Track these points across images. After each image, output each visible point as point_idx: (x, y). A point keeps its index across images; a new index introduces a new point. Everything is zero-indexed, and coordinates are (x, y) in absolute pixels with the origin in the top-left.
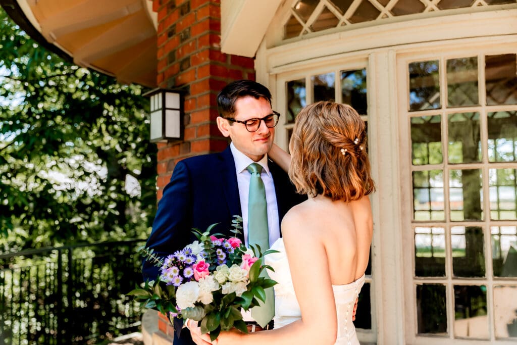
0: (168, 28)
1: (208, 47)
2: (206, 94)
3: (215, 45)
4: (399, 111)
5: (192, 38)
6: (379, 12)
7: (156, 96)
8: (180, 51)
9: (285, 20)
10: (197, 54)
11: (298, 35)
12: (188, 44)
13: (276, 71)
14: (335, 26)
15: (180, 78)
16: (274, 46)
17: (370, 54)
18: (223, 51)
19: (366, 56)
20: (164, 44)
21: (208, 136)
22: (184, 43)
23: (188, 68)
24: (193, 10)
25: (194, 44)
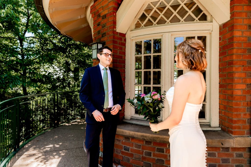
0: (97, 23)
1: (113, 30)
3: (115, 29)
4: (171, 52)
6: (166, 22)
7: (95, 45)
8: (102, 31)
9: (136, 23)
10: (108, 32)
11: (140, 27)
12: (105, 28)
13: (133, 38)
14: (152, 25)
15: (102, 39)
16: (132, 31)
17: (163, 34)
18: (117, 31)
20: (96, 28)
22: (103, 28)
23: (105, 36)
24: (107, 17)
25: (107, 28)
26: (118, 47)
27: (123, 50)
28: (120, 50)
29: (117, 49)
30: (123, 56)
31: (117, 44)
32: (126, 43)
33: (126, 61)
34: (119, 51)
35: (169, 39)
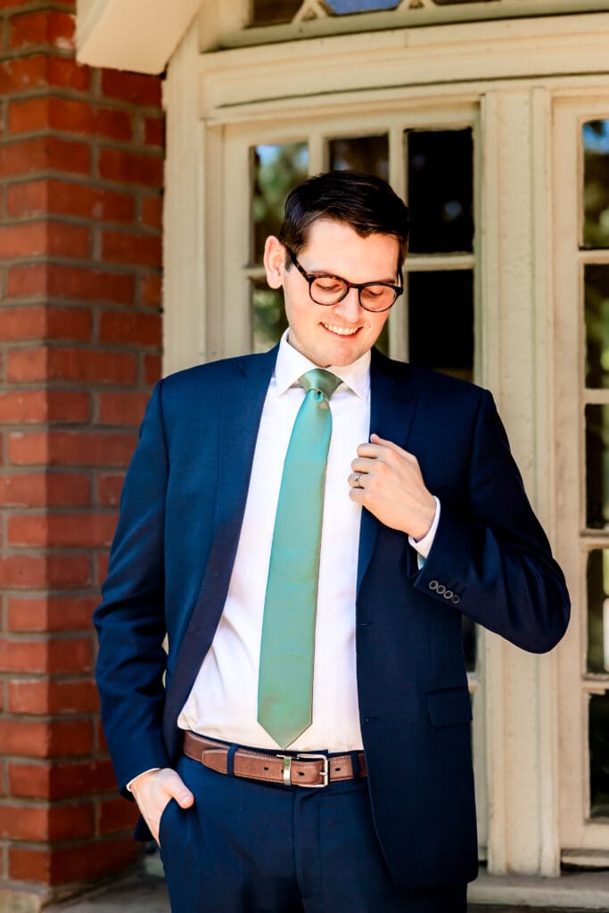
2: (38, 180)
3: (62, 44)
4: (555, 248)
11: (289, 22)
13: (226, 117)
16: (221, 48)
17: (483, 95)
18: (83, 58)
19: (475, 99)
21: (39, 298)
26: (98, 197)
27: (140, 218)
28: (115, 226)
29: (89, 212)
30: (143, 270)
31: (85, 168)
32: (163, 156)
33: (166, 317)
34: (106, 237)
35: (531, 140)
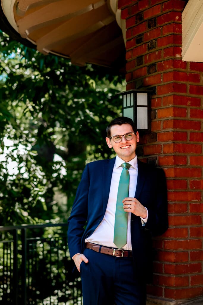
0: (136, 35)
1: (172, 57)
2: (171, 95)
5: (157, 48)
7: (128, 95)
8: (148, 57)
10: (162, 62)
12: (155, 52)
15: (147, 79)
18: (184, 60)
20: (132, 48)
21: (171, 129)
22: (151, 51)
23: (154, 72)
24: (159, 25)
25: (159, 53)
26: (189, 99)
28: (194, 107)
29: (186, 104)
34: (192, 110)
